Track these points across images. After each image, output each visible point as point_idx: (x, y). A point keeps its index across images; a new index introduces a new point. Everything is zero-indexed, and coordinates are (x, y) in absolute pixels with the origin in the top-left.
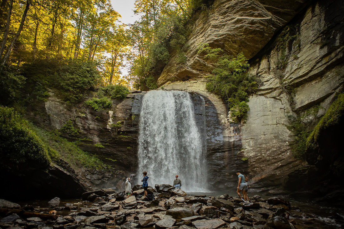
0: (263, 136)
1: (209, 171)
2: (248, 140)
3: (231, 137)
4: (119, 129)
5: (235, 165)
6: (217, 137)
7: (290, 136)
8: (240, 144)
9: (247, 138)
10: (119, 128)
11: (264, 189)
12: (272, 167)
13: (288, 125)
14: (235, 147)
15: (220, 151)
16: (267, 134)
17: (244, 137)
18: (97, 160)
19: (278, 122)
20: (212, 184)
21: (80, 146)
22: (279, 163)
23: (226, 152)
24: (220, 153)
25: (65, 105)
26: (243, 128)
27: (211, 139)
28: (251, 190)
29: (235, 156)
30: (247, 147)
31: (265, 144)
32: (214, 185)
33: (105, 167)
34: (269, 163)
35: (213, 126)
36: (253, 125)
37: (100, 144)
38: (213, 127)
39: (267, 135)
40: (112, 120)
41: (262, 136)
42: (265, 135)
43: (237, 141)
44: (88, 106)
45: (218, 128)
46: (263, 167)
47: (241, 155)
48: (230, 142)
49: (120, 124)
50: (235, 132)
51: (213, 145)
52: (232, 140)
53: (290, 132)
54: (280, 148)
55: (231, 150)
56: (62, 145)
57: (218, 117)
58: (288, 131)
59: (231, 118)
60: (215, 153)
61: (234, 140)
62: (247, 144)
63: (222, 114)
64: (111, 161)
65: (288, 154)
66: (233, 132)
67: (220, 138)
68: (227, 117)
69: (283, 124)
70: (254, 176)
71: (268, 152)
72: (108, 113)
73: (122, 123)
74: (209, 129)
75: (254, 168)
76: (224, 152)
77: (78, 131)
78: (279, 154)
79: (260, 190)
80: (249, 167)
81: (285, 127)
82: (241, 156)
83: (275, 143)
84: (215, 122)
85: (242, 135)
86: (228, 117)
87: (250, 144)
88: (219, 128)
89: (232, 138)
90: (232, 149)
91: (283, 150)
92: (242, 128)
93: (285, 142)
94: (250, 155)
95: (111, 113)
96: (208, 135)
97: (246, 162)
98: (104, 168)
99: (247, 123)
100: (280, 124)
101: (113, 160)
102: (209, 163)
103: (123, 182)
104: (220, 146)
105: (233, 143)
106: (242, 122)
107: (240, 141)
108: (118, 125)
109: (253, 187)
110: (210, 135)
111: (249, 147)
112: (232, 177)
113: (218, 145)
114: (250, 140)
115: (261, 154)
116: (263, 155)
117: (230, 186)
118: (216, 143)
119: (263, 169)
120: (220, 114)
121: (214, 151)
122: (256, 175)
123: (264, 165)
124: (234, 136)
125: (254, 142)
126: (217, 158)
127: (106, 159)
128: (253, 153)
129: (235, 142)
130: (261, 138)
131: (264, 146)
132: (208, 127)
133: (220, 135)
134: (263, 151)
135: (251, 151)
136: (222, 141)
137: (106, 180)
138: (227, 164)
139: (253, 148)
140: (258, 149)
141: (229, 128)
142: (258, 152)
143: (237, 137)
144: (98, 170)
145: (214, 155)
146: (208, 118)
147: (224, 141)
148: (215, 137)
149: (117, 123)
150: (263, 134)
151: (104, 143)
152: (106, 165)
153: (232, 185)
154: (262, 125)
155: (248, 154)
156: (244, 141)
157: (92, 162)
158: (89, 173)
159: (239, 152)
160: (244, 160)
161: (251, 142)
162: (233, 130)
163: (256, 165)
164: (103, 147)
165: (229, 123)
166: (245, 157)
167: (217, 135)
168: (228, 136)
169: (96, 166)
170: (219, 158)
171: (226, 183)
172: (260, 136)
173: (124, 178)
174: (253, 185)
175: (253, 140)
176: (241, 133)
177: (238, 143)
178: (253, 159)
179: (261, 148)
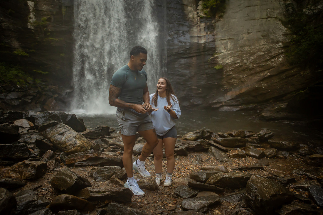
0: (246, 36)
2: (224, 41)
3: (200, 37)
4: (45, 29)
5: (205, 76)
6: (182, 37)
7: (285, 35)
8: (214, 46)
9: (223, 39)
10: (44, 26)
11: (242, 107)
12: (256, 78)
13: (283, 19)
14: (206, 51)
15: (186, 56)
16: (252, 32)
17: (219, 36)
18: (19, 73)
19: (269, 15)
22: (266, 72)
23: (194, 59)
24: (186, 60)
26: (219, 24)
27: (172, 40)
28: (225, 108)
29: (206, 64)
30: (223, 51)
31: (248, 46)
33: (30, 82)
34: (252, 72)
35: (177, 22)
36: (233, 20)
37: (21, 50)
38: (177, 24)
39: (251, 34)
40: (35, 15)
41: (244, 35)
42: (249, 33)
43: (209, 43)
45: (183, 25)
46: (243, 77)
47: (214, 62)
48: (199, 44)
49: (47, 20)
50: (207, 31)
51: (176, 49)
52: (202, 41)
53: (286, 29)
54: (269, 51)
55: (201, 55)
57: (183, 10)
58: (282, 27)
59: (202, 10)
60: (178, 59)
61: (206, 41)
62: (223, 46)
63: (190, 5)
64: (41, 73)
65: (281, 59)
66: (204, 31)
67: (186, 39)
68: (196, 10)
69: (276, 18)
70: (230, 90)
71: (252, 58)
72: (26, 5)
73: (49, 20)
74: (171, 26)
75: (231, 79)
76: (191, 57)
78: (268, 60)
79: (238, 109)
80: (223, 78)
81: (278, 22)
82: (213, 64)
83: (264, 45)
84: (179, 17)
85: (216, 34)
86: (198, 10)
87: (227, 47)
88: (186, 26)
89: (202, 38)
90: (202, 53)
91: (274, 54)
92: (217, 24)
93: (278, 42)
94: (227, 62)
95: (31, 4)
96: (169, 35)
97: (221, 71)
99: (224, 16)
100: (271, 18)
101: (43, 73)
102: (169, 72)
103: (55, 101)
104: (186, 49)
105: (204, 45)
106: (217, 17)
107: (213, 43)
108: (43, 23)
109: (228, 104)
110: (172, 35)
111: (226, 51)
112: (200, 91)
113: (183, 48)
114: (228, 40)
115: (242, 60)
116: (245, 61)
117: (197, 104)
118: (180, 45)
119: (243, 81)
120: (187, 6)
121: (177, 57)
122: (232, 89)
123: (245, 75)
124: (205, 36)
125: (233, 43)
126: (180, 66)
127: (35, 71)
128: (231, 59)
129: (207, 44)
130: (243, 38)
131: (246, 50)
132: (170, 23)
133: (185, 35)
134: (245, 55)
135: (228, 57)
136: (189, 42)
137: (29, 99)
138: (194, 74)
139: (231, 52)
140: (239, 53)
141: (198, 24)
142: (238, 58)
143: (209, 37)
144: (18, 86)
145: (176, 63)
146: (170, 11)
147: (191, 42)
148: (179, 36)
149: (42, 19)
150: (246, 33)
151: (28, 50)
152: (32, 79)
153: (200, 102)
154: (246, 20)
155: (224, 60)
156: (219, 42)
157: (10, 76)
158: (3, 90)
159: (212, 58)
160: (218, 69)
161: (229, 43)
162: (204, 28)
163: (234, 76)
164: (26, 55)
165: (199, 17)
166: (219, 65)
167: (182, 34)
168: (197, 35)
169: (16, 80)
170: (183, 65)
171: (193, 100)
172: (241, 35)
173: (56, 96)
174: (229, 102)
175: (231, 41)
176: (216, 31)
177: (211, 46)
178: (229, 67)
179: (242, 52)
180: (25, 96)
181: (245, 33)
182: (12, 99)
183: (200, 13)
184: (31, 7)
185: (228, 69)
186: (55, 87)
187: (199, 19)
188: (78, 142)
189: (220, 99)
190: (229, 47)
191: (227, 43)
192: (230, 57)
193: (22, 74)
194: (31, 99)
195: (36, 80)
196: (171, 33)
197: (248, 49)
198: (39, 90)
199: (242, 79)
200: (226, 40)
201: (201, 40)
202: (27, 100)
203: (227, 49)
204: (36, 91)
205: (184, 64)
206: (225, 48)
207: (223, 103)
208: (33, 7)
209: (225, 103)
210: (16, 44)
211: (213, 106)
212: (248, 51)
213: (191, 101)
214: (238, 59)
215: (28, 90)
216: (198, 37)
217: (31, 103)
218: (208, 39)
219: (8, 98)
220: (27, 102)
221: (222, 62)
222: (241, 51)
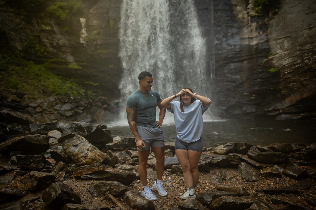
0: (306, 32)
1: (219, 90)
2: (280, 41)
3: (252, 38)
4: (95, 42)
5: (259, 80)
6: (231, 40)
8: (268, 47)
9: (278, 38)
10: (95, 40)
11: (305, 114)
14: (259, 53)
15: (236, 60)
16: (314, 27)
17: (274, 35)
18: (73, 85)
20: (224, 108)
21: (51, 69)
23: (245, 62)
24: (236, 64)
25: (22, 17)
26: (273, 22)
27: (221, 44)
28: (284, 116)
29: (259, 67)
30: (278, 51)
31: (310, 43)
32: (226, 111)
33: (82, 93)
35: (225, 25)
36: (291, 16)
38: (225, 26)
39: (314, 29)
40: (86, 31)
41: (304, 31)
42: (310, 29)
43: (261, 44)
44: (52, 15)
45: (232, 27)
46: (305, 80)
47: (269, 65)
48: (250, 46)
49: (97, 34)
50: (259, 30)
51: (225, 53)
52: (254, 43)
55: (253, 58)
56: (26, 69)
57: (232, 10)
59: (253, 9)
60: (228, 63)
61: (258, 42)
62: (278, 46)
63: (239, 5)
64: (92, 85)
66: (256, 31)
67: (235, 42)
68: (247, 9)
70: (289, 95)
72: (79, 22)
73: (99, 33)
74: (219, 29)
75: (290, 83)
76: (242, 61)
77: (45, 50)
79: (299, 117)
80: (281, 82)
84: (227, 18)
85: (270, 34)
86: (248, 9)
87: (284, 46)
88: (235, 27)
89: (254, 39)
90: (254, 56)
92: (270, 22)
94: (284, 63)
95: (83, 20)
96: (217, 38)
97: (277, 74)
98: (81, 95)
99: (279, 13)
101: (94, 84)
102: (218, 79)
103: (103, 111)
104: (236, 52)
105: (256, 47)
106: (270, 14)
107: (266, 43)
108: (93, 37)
109: (287, 112)
110: (220, 38)
111: (282, 51)
112: (254, 98)
113: (232, 52)
114: (284, 39)
115: (303, 61)
116: (306, 61)
117: (250, 111)
118: (229, 49)
119: (304, 84)
120: (236, 6)
121: (226, 62)
122: (292, 94)
123: (307, 77)
124: (257, 37)
125: (291, 42)
126: (230, 72)
127: (87, 83)
128: (288, 60)
129: (260, 46)
130: (303, 35)
131: (308, 48)
132: (218, 26)
133: (235, 37)
134: (306, 55)
135: (285, 58)
136: (239, 45)
137: (81, 110)
138: (245, 79)
139: (288, 52)
140: (298, 52)
141: (249, 25)
142: (297, 58)
143: (261, 37)
144: (72, 98)
145: (226, 68)
146: (217, 13)
147: (241, 45)
148: (228, 39)
149: (93, 33)
150: (307, 29)
151: (80, 63)
152: (84, 91)
153: (253, 110)
154: (306, 14)
155: (280, 62)
156: (274, 42)
157: (65, 88)
158: (59, 102)
159: (265, 60)
160: (273, 72)
161: (286, 42)
162: (256, 28)
163: (293, 79)
164: (79, 68)
165: (250, 17)
166: (274, 67)
167: (231, 37)
168: (248, 37)
169: (70, 92)
170: (233, 70)
171: (245, 107)
172: (301, 31)
173: (105, 106)
174: (287, 109)
175: (288, 39)
176: (269, 30)
177: (264, 47)
178: (287, 69)
179: (303, 51)
180: (77, 107)
181: (305, 29)
182: (66, 110)
183: (251, 12)
184: (83, 23)
185: (286, 72)
186: (104, 97)
187: (249, 19)
188: (90, 154)
189: (277, 105)
190: (286, 46)
191: (284, 42)
192: (287, 58)
193: (75, 86)
194: (83, 110)
195: (87, 91)
196: (219, 37)
197: (310, 47)
198: (89, 102)
199: (304, 82)
200: (282, 38)
201: (253, 41)
202: (78, 111)
203: (284, 49)
204: (87, 102)
205: (235, 69)
206: (281, 48)
207: (281, 110)
208: (85, 23)
209: (283, 110)
210: (70, 58)
211: (268, 114)
212: (310, 49)
213: (244, 109)
214: (298, 60)
215: (80, 101)
216: (249, 38)
217: (82, 113)
218: (261, 39)
219: (62, 109)
220: (79, 112)
221: (278, 64)
222: (301, 50)
